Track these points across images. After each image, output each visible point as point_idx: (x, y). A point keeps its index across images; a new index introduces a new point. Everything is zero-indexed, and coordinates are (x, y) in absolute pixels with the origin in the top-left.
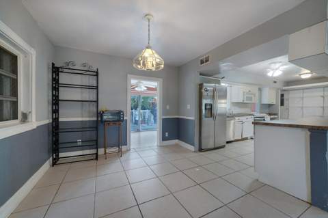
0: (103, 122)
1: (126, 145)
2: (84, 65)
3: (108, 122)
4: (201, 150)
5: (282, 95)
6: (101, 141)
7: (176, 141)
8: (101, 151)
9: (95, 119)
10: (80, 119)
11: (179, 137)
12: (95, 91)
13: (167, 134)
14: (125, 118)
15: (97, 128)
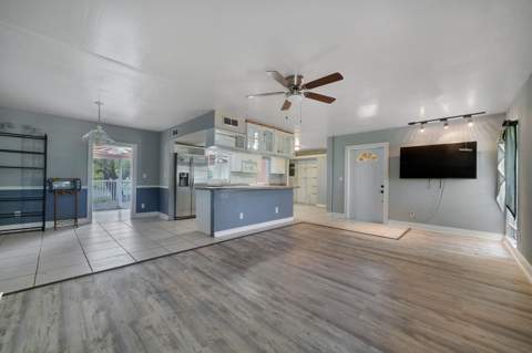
0: (52, 191)
1: (85, 216)
2: (26, 128)
3: (60, 191)
4: (176, 218)
5: (292, 165)
6: (49, 213)
7: (156, 213)
8: (49, 224)
9: (42, 188)
10: (20, 188)
11: (159, 210)
12: (42, 156)
13: (143, 206)
14: (83, 187)
15: (44, 199)
